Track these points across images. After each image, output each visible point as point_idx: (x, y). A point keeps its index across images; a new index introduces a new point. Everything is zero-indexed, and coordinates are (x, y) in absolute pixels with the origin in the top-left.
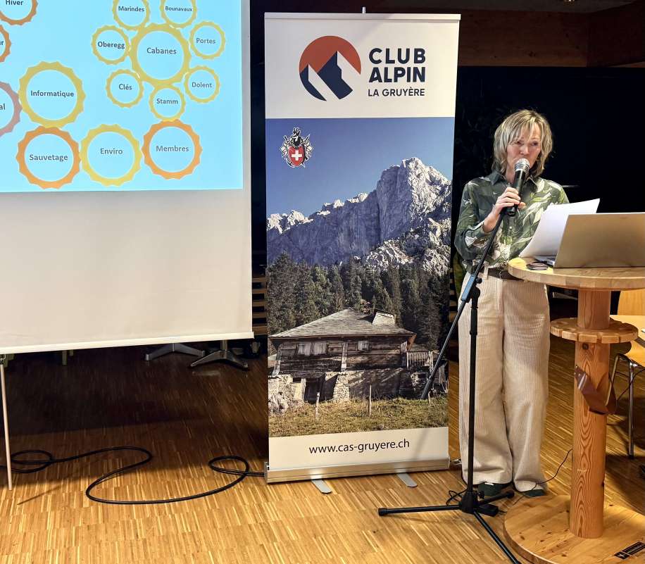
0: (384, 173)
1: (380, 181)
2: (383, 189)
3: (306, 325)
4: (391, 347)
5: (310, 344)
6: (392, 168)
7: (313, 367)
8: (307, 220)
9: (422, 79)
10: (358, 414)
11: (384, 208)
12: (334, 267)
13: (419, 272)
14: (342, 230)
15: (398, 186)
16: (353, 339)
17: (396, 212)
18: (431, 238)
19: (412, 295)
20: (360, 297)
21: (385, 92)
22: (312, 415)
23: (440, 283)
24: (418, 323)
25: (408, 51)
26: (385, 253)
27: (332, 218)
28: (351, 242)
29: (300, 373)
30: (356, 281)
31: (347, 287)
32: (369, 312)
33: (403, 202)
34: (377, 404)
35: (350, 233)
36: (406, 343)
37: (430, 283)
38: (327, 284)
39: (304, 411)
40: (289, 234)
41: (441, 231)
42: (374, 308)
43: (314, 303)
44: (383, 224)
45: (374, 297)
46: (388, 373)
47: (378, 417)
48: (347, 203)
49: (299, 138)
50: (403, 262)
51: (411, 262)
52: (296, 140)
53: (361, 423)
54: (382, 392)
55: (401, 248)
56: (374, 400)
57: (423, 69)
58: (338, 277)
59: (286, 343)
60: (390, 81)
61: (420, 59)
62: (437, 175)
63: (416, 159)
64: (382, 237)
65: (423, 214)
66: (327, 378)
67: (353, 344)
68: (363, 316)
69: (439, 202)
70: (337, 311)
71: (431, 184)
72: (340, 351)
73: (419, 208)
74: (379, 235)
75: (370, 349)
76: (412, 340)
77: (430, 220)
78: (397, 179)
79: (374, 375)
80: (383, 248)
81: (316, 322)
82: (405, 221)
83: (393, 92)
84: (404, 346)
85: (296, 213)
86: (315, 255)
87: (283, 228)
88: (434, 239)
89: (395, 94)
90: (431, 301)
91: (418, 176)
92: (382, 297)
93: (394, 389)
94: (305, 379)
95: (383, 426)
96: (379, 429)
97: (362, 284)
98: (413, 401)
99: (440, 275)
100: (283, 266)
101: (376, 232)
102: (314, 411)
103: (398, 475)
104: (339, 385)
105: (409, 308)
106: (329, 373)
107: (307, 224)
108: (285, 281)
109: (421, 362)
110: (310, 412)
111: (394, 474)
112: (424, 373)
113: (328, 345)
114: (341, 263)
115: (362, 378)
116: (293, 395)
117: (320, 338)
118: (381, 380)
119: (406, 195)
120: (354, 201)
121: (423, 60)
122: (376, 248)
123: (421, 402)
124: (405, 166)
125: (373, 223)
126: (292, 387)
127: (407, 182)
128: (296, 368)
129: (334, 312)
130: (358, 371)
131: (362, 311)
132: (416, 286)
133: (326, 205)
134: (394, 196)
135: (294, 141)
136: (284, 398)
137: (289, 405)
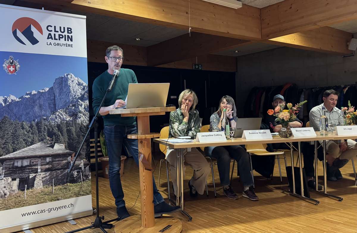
0: (56, 79)
1: (54, 83)
2: (56, 86)
3: (18, 151)
4: (63, 160)
5: (21, 160)
6: (60, 77)
7: (23, 172)
8: (18, 100)
9: (71, 40)
10: (47, 194)
11: (57, 95)
12: (33, 122)
13: (75, 124)
14: (36, 105)
15: (63, 85)
16: (45, 157)
17: (63, 97)
19: (73, 134)
20: (47, 136)
21: (55, 44)
22: (23, 197)
23: (85, 128)
24: (76, 147)
25: (64, 28)
26: (58, 115)
27: (31, 99)
28: (41, 110)
29: (16, 176)
30: (45, 129)
31: (40, 132)
32: (52, 143)
33: (66, 93)
34: (57, 187)
35: (40, 106)
36: (70, 157)
37: (80, 129)
38: (29, 130)
39: (18, 195)
40: (8, 106)
41: (85, 106)
42: (54, 141)
43: (22, 140)
44: (57, 102)
45: (54, 136)
46: (62, 172)
47: (58, 194)
48: (39, 92)
49: (13, 61)
50: (68, 120)
51: (72, 119)
52: (11, 62)
53: (49, 198)
54: (60, 182)
55: (66, 113)
56: (55, 186)
57: (72, 36)
58: (35, 127)
59: (7, 161)
60: (57, 39)
61: (70, 32)
62: (81, 81)
63: (71, 74)
64: (57, 108)
65: (76, 98)
66: (30, 177)
67: (44, 159)
68: (48, 145)
69: (83, 93)
70: (35, 143)
71: (79, 85)
72: (37, 163)
73: (73, 95)
74: (55, 107)
75: (53, 161)
76: (73, 155)
77: (79, 100)
78: (63, 83)
79: (55, 173)
80: (57, 113)
81: (23, 149)
82: (67, 101)
83: (58, 44)
84: (69, 158)
85: (11, 96)
86: (23, 117)
87: (5, 103)
88: (81, 109)
89: (60, 45)
90: (81, 136)
91: (73, 81)
92: (58, 136)
93: (65, 179)
94: (18, 179)
95: (60, 198)
96: (58, 200)
97: (47, 130)
98: (75, 184)
99: (85, 125)
100: (5, 122)
101: (54, 106)
102: (24, 194)
103: (69, 221)
104: (37, 180)
105: (71, 140)
106: (32, 174)
107: (18, 102)
108: (6, 130)
109: (78, 165)
110: (22, 196)
111: (67, 221)
112: (79, 170)
113: (30, 161)
114: (36, 120)
115: (49, 176)
116: (12, 188)
117: (26, 157)
118: (58, 176)
119: (67, 89)
120: (42, 91)
121: (71, 33)
122: (54, 113)
123: (78, 184)
124: (66, 77)
125: (52, 101)
126: (12, 184)
127: (67, 84)
128: (13, 173)
129: (34, 144)
130: (47, 172)
131: (48, 143)
132: (74, 130)
133: (28, 93)
134: (61, 90)
135: (10, 62)
136: (7, 190)
137: (10, 193)
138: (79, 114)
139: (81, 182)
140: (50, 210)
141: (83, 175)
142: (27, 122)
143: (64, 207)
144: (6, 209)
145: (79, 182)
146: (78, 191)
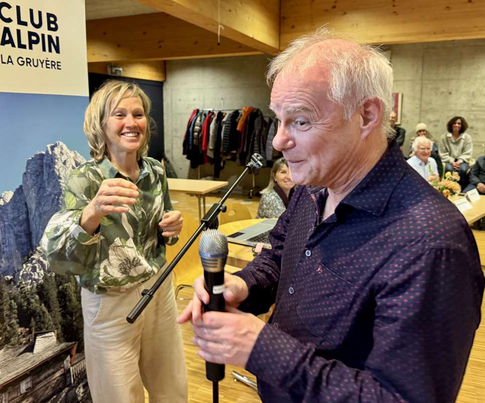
0: (29, 162)
1: (25, 174)
2: (30, 182)
4: (55, 370)
6: (36, 155)
9: (58, 51)
11: (33, 206)
15: (45, 178)
17: (46, 208)
19: (70, 301)
20: (17, 326)
24: (78, 330)
25: (40, 14)
26: (39, 261)
30: (11, 308)
42: (34, 333)
44: (33, 227)
45: (32, 320)
60: (24, 46)
63: (61, 143)
64: (34, 242)
67: (14, 390)
68: (22, 349)
76: (74, 351)
78: (43, 168)
80: (36, 256)
83: (28, 62)
84: (67, 362)
89: (32, 64)
91: (65, 163)
97: (18, 309)
101: (27, 238)
119: (55, 186)
121: (56, 28)
122: (28, 259)
124: (50, 153)
125: (23, 227)
127: (54, 171)
131: (21, 344)
132: (73, 288)
134: (42, 189)
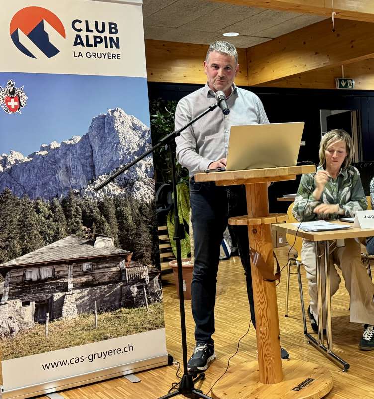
0: (93, 120)
1: (90, 127)
2: (94, 133)
3: (32, 253)
4: (112, 266)
5: (37, 269)
6: (100, 116)
7: (42, 290)
8: (26, 160)
9: (118, 46)
10: (86, 328)
11: (97, 149)
12: (55, 200)
13: (131, 200)
14: (60, 168)
15: (107, 131)
16: (79, 261)
17: (107, 152)
18: (138, 172)
19: (127, 220)
20: (81, 224)
21: (88, 55)
22: (43, 334)
23: (148, 209)
24: (133, 243)
25: (103, 24)
27: (50, 157)
28: (69, 177)
29: (30, 297)
30: (77, 211)
31: (68, 217)
32: (90, 237)
33: (112, 144)
34: (103, 316)
35: (67, 170)
36: (124, 261)
37: (140, 209)
38: (50, 215)
39: (34, 331)
40: (10, 172)
41: (146, 167)
42: (94, 233)
43: (38, 233)
44: (96, 163)
45: (94, 224)
46: (110, 289)
47: (104, 328)
48: (63, 144)
49: (14, 89)
50: (117, 193)
51: (124, 192)
53: (89, 335)
54: (106, 306)
55: (113, 181)
56: (100, 314)
57: (118, 39)
58: (59, 208)
59: (13, 271)
60: (91, 46)
61: (114, 31)
62: (138, 122)
63: (120, 109)
64: (97, 172)
65: (130, 153)
66: (55, 299)
67: (77, 266)
68: (85, 241)
69: (142, 144)
70: (61, 238)
71: (134, 129)
72: (65, 273)
73: (125, 149)
74: (94, 171)
75: (93, 269)
76: (129, 258)
77: (136, 157)
78: (105, 126)
79: (99, 291)
80: (98, 182)
81: (41, 250)
82: (115, 159)
83: (94, 55)
84: (123, 264)
85: (15, 153)
86: (37, 191)
87: (4, 167)
88: (141, 172)
89: (97, 56)
90: (142, 224)
91: (123, 123)
92: (100, 224)
93: (117, 301)
94: (34, 303)
95: (110, 335)
96: (106, 339)
97: (82, 213)
98: (134, 310)
99: (148, 202)
100: (6, 201)
101: (91, 168)
102: (44, 330)
103: (126, 377)
104: (66, 304)
105: (125, 231)
106: (56, 294)
107: (27, 163)
108: (8, 215)
109: (139, 276)
110: (41, 332)
111: (122, 376)
112: (141, 285)
113: (54, 270)
114: (62, 196)
115: (88, 295)
116: (23, 319)
117: (46, 263)
118: (105, 295)
119: (114, 138)
120: (69, 143)
121: (117, 32)
122: (92, 182)
123: (140, 310)
124: (111, 115)
125: (88, 161)
126: (22, 311)
127: (113, 127)
128: (25, 292)
129: (58, 239)
130: (83, 290)
131: (84, 237)
132: (130, 212)
133: (44, 147)
134: (104, 139)
135: (10, 91)
136: (14, 322)
137: (20, 328)
138: (137, 182)
139: (145, 305)
140: (92, 358)
141: (147, 293)
142: (46, 201)
143: (116, 351)
144: (15, 357)
145: (142, 306)
146: (140, 321)
